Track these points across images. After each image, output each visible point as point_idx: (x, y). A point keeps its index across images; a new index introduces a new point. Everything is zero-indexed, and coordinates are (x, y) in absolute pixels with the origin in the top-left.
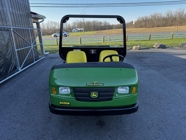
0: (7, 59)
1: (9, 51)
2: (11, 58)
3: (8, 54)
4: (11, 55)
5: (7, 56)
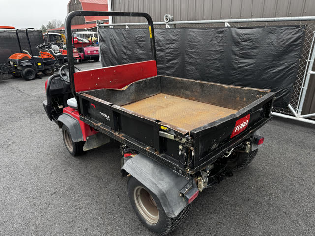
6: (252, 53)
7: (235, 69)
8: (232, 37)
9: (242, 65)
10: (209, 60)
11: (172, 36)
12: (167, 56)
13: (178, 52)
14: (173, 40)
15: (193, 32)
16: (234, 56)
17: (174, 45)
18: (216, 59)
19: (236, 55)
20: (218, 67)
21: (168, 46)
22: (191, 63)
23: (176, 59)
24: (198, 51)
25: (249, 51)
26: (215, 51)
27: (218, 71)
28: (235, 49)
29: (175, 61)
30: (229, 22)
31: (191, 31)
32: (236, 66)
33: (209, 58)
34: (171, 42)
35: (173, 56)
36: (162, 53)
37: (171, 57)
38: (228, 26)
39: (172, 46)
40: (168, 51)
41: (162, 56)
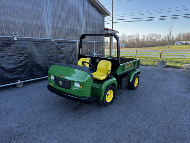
1: (73, 56)
3: (71, 57)
4: (74, 58)
5: (69, 59)
6: (64, 52)
7: (60, 59)
8: (57, 46)
9: (62, 57)
10: (48, 57)
11: (21, 46)
12: (19, 59)
13: (28, 55)
14: (23, 48)
15: (36, 43)
16: (58, 54)
17: (24, 51)
18: (52, 56)
19: (59, 53)
20: (53, 59)
21: (19, 52)
22: (39, 60)
23: (27, 60)
24: (41, 53)
25: (63, 51)
26: (50, 52)
27: (54, 61)
28: (58, 51)
29: (26, 61)
30: (54, 40)
31: (35, 43)
32: (60, 58)
33: (48, 56)
34: (21, 49)
35: (25, 58)
36: (14, 57)
37: (23, 59)
38: (54, 42)
39: (23, 52)
40: (19, 55)
41: (14, 59)
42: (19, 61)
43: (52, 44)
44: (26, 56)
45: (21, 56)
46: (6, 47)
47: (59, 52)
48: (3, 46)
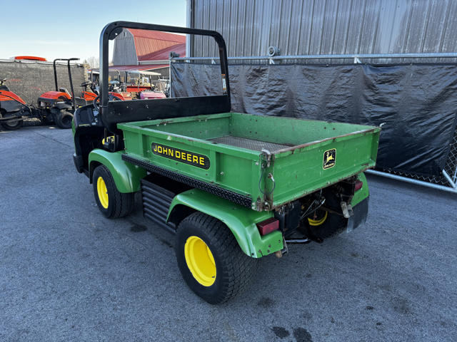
0: (408, 135)
2: (429, 138)
3: (422, 124)
5: (412, 127)
6: (392, 100)
7: (367, 121)
9: (378, 115)
10: (330, 108)
11: (277, 75)
12: (269, 101)
13: (285, 97)
14: (279, 80)
15: (308, 70)
16: (366, 103)
17: (280, 87)
18: (340, 107)
19: (369, 101)
20: (343, 118)
21: (270, 88)
24: (314, 95)
25: (388, 96)
26: (339, 95)
29: (280, 109)
31: (305, 69)
34: (276, 83)
35: (279, 102)
36: (264, 98)
37: (274, 103)
38: (358, 64)
39: (277, 88)
40: (271, 95)
41: (262, 102)
42: (268, 106)
43: (349, 71)
44: (281, 97)
45: (273, 97)
46: (257, 76)
47: (371, 98)
48: (254, 76)
